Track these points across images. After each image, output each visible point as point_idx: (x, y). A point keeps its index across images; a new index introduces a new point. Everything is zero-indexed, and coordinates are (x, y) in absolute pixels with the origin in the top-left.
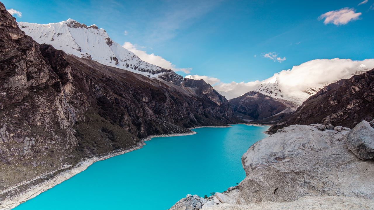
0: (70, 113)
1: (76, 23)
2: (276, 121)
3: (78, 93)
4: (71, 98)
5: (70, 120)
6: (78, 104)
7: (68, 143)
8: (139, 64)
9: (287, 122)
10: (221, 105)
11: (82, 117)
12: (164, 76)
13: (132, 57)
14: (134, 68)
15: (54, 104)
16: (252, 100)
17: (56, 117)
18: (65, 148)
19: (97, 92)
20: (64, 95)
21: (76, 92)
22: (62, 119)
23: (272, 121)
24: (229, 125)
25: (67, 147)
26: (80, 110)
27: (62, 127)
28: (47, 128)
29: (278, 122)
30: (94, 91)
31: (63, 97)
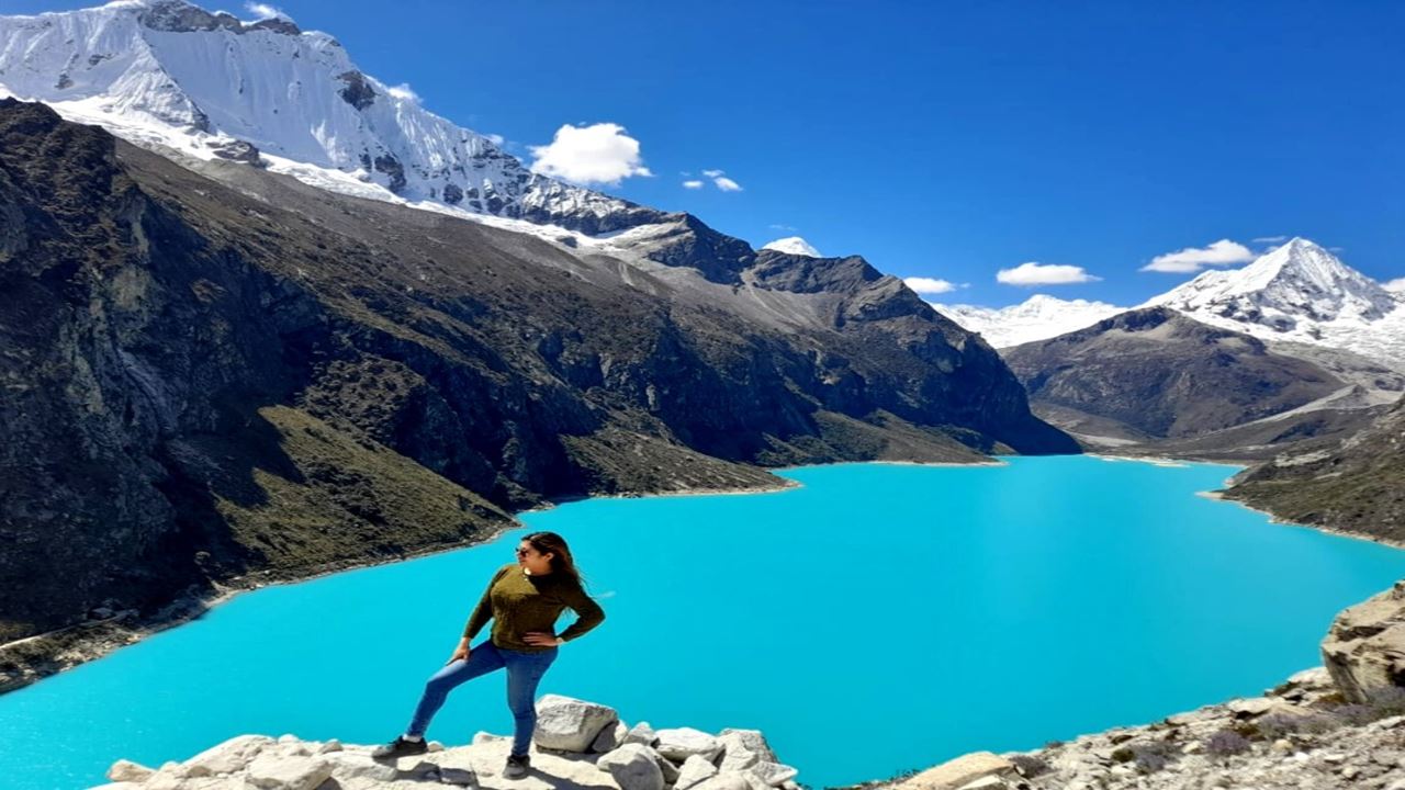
0: (136, 393)
1: (185, 10)
2: (1271, 446)
3: (183, 308)
4: (143, 329)
5: (135, 422)
6: (180, 356)
7: (120, 520)
8: (513, 190)
9: (1338, 451)
10: (956, 369)
11: (201, 412)
12: (645, 240)
13: (477, 157)
14: (485, 207)
15: (54, 355)
16: (1136, 351)
17: (62, 407)
18: (108, 538)
19: (283, 307)
20: (109, 318)
21: (171, 304)
22: (96, 417)
23: (1252, 448)
24: (996, 461)
25: (119, 535)
26: (190, 381)
27: (94, 453)
28: (12, 453)
29: (1283, 450)
30: (266, 300)
31: (102, 326)
